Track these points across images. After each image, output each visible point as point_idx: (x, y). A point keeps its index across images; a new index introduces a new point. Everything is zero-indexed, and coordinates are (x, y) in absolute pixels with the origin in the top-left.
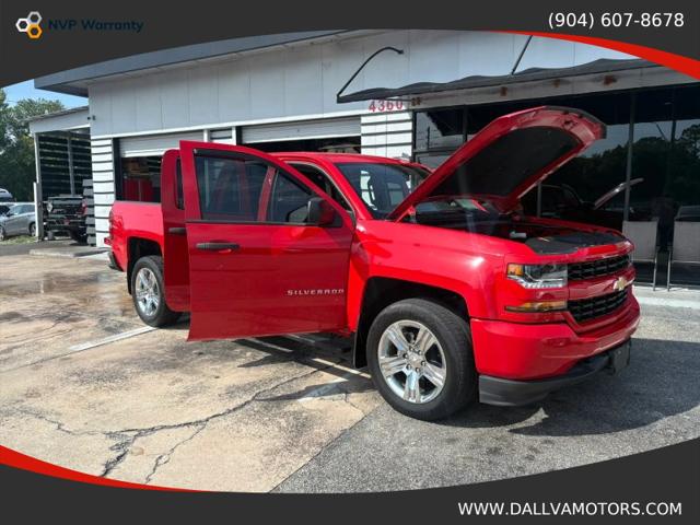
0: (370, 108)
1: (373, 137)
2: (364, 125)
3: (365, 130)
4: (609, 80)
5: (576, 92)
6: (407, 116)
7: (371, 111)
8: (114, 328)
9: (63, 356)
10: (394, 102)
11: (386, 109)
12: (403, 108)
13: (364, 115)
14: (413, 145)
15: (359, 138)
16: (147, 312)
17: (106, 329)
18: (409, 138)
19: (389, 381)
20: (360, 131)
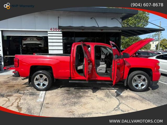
0: (50, 30)
1: (52, 37)
2: (49, 33)
4: (102, 30)
5: (96, 31)
6: (61, 32)
7: (51, 30)
8: (32, 94)
9: (43, 103)
10: (57, 29)
11: (55, 30)
12: (60, 31)
13: (49, 31)
14: (63, 39)
15: (47, 37)
16: (41, 87)
17: (30, 95)
18: (61, 38)
19: (135, 86)
20: (48, 35)
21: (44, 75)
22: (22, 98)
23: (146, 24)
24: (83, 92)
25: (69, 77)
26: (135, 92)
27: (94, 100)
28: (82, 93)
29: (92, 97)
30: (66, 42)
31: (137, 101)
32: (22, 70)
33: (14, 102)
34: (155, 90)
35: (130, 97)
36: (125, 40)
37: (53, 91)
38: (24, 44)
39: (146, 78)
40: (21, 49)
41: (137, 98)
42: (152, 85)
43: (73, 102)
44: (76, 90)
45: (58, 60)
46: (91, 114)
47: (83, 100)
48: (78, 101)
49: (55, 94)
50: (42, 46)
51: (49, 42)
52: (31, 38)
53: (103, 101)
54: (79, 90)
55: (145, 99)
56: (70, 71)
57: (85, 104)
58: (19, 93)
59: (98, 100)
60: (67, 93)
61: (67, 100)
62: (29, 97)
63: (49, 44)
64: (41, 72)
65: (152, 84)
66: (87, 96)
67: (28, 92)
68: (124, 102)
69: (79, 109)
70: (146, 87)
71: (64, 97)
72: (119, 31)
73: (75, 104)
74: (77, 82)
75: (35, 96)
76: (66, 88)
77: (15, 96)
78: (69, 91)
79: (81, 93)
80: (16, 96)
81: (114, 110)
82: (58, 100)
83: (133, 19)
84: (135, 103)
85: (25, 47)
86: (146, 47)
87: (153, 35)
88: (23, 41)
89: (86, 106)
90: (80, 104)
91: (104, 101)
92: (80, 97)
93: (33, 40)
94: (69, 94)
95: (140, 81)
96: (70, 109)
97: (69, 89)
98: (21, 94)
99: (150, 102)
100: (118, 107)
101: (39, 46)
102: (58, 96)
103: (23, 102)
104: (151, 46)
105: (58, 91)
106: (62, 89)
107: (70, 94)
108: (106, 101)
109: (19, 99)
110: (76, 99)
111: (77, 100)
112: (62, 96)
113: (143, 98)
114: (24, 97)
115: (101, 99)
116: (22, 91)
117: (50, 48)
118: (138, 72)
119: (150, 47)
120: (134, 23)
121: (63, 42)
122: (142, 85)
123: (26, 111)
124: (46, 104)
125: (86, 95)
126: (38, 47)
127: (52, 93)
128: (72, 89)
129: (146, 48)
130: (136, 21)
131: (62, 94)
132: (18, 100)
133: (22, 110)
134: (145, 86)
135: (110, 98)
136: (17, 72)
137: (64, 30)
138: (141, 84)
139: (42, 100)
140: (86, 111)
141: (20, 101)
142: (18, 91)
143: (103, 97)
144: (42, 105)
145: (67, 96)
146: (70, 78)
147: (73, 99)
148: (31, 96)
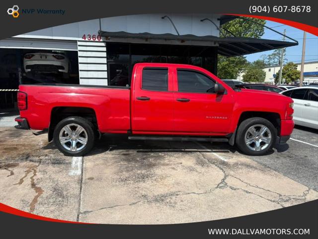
0: (83, 38)
1: (85, 53)
2: (79, 46)
3: (80, 48)
4: (183, 41)
5: (172, 44)
6: (103, 44)
7: (84, 40)
8: (57, 162)
9: (82, 178)
10: (96, 37)
11: (92, 40)
12: (101, 40)
13: (79, 41)
14: (107, 58)
15: (77, 52)
16: (73, 149)
17: (54, 163)
18: (105, 54)
19: (249, 146)
20: (77, 49)
21: (79, 126)
22: (38, 170)
23: (260, 33)
24: (154, 157)
25: (129, 130)
26: (250, 157)
27: (177, 171)
28: (153, 159)
29: (173, 166)
30: (114, 63)
31: (256, 171)
32: (34, 115)
33: (24, 177)
34: (282, 153)
35: (242, 164)
36: (220, 64)
37: (96, 156)
38: (28, 67)
39: (269, 131)
40: (20, 77)
41: (255, 165)
42: (280, 143)
43: (138, 174)
44: (140, 154)
45: (107, 96)
46: (177, 195)
47: (158, 171)
48: (148, 173)
49: (102, 162)
50: (66, 71)
51: (80, 63)
52: (43, 54)
53: (195, 173)
54: (147, 153)
55: (268, 167)
56: (129, 118)
57: (163, 178)
58: (31, 161)
59: (184, 171)
60: (124, 160)
61: (128, 171)
62: (51, 168)
63: (81, 67)
64: (73, 119)
65: (280, 141)
66: (164, 165)
67: (47, 158)
68: (232, 173)
69: (152, 187)
70: (268, 146)
71: (121, 167)
72: (215, 44)
73: (144, 178)
74: (143, 138)
75: (63, 166)
76: (121, 150)
77: (23, 167)
78: (127, 156)
79: (151, 160)
80: (25, 167)
81: (217, 187)
82: (110, 172)
83: (236, 24)
84: (252, 174)
85: (29, 72)
86: (257, 78)
87: (269, 56)
88: (25, 60)
89: (166, 182)
90: (153, 178)
91: (197, 171)
92: (151, 166)
93: (46, 57)
94: (128, 161)
95: (258, 136)
96: (136, 188)
97: (127, 153)
98: (35, 162)
99: (279, 172)
100: (224, 181)
101: (60, 70)
102: (109, 165)
103: (42, 176)
104: (265, 75)
105: (106, 156)
106: (114, 152)
107: (130, 161)
108: (201, 173)
109: (33, 171)
110: (144, 169)
111: (145, 171)
112: (117, 164)
113: (265, 166)
114: (41, 167)
115: (191, 169)
116: (35, 156)
117: (81, 74)
118: (257, 120)
119: (265, 78)
120: (238, 31)
121: (107, 64)
122: (262, 144)
123: (51, 192)
124: (88, 179)
125: (162, 162)
126: (56, 73)
127: (96, 159)
128: (133, 152)
129: (258, 80)
130: (241, 26)
131: (116, 162)
132: (31, 174)
133: (43, 191)
134: (266, 145)
135: (207, 166)
136: (24, 119)
137: (109, 39)
138: (260, 141)
139: (79, 172)
140: (166, 189)
141: (35, 175)
142: (27, 157)
143: (193, 165)
144: (82, 182)
145: (125, 164)
146: (130, 132)
147: (138, 169)
148: (56, 165)
